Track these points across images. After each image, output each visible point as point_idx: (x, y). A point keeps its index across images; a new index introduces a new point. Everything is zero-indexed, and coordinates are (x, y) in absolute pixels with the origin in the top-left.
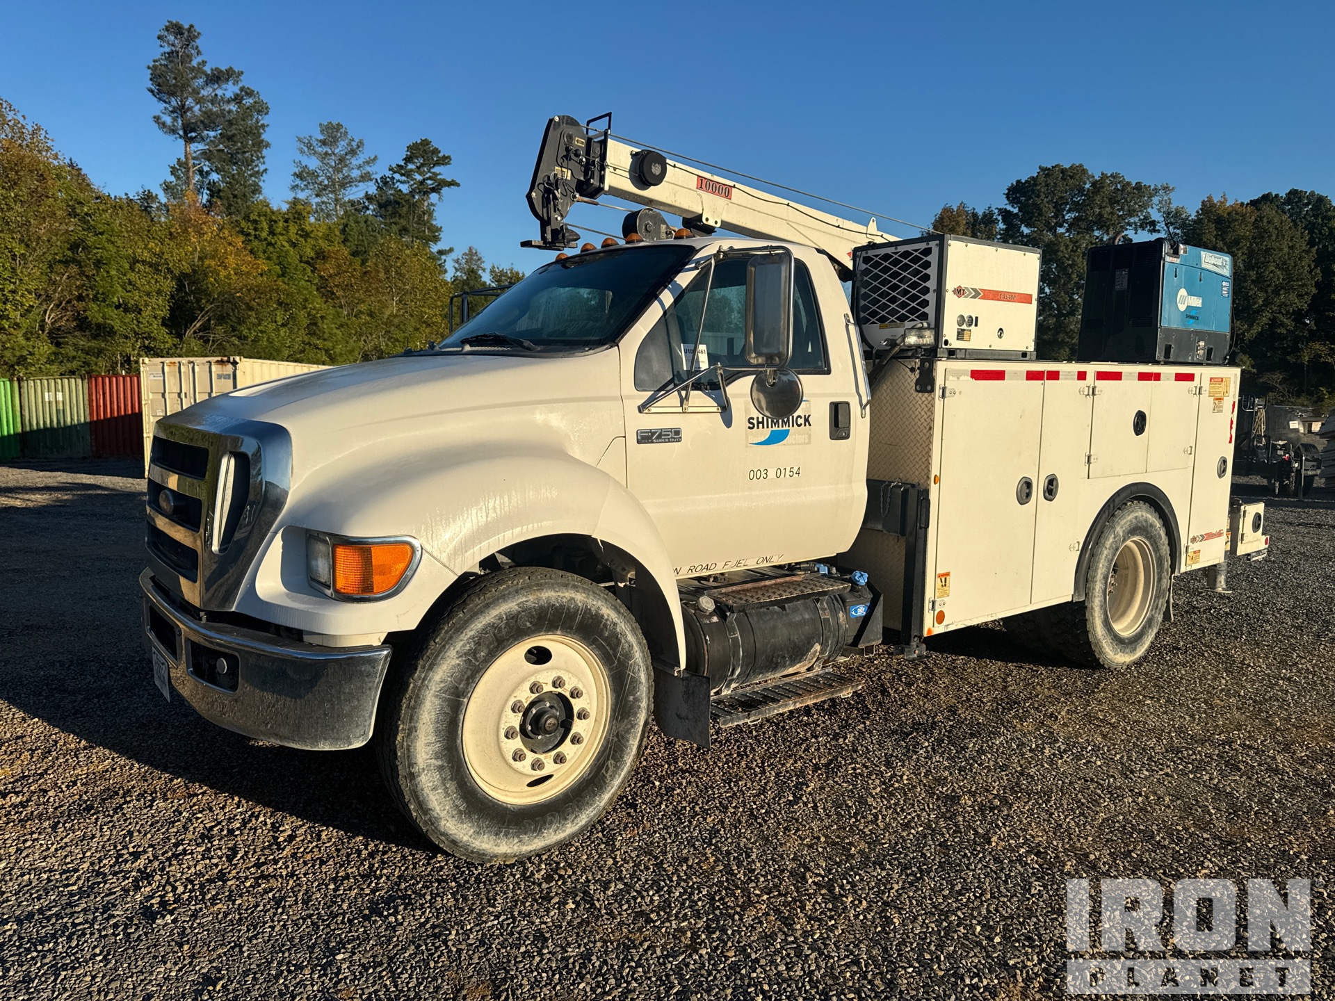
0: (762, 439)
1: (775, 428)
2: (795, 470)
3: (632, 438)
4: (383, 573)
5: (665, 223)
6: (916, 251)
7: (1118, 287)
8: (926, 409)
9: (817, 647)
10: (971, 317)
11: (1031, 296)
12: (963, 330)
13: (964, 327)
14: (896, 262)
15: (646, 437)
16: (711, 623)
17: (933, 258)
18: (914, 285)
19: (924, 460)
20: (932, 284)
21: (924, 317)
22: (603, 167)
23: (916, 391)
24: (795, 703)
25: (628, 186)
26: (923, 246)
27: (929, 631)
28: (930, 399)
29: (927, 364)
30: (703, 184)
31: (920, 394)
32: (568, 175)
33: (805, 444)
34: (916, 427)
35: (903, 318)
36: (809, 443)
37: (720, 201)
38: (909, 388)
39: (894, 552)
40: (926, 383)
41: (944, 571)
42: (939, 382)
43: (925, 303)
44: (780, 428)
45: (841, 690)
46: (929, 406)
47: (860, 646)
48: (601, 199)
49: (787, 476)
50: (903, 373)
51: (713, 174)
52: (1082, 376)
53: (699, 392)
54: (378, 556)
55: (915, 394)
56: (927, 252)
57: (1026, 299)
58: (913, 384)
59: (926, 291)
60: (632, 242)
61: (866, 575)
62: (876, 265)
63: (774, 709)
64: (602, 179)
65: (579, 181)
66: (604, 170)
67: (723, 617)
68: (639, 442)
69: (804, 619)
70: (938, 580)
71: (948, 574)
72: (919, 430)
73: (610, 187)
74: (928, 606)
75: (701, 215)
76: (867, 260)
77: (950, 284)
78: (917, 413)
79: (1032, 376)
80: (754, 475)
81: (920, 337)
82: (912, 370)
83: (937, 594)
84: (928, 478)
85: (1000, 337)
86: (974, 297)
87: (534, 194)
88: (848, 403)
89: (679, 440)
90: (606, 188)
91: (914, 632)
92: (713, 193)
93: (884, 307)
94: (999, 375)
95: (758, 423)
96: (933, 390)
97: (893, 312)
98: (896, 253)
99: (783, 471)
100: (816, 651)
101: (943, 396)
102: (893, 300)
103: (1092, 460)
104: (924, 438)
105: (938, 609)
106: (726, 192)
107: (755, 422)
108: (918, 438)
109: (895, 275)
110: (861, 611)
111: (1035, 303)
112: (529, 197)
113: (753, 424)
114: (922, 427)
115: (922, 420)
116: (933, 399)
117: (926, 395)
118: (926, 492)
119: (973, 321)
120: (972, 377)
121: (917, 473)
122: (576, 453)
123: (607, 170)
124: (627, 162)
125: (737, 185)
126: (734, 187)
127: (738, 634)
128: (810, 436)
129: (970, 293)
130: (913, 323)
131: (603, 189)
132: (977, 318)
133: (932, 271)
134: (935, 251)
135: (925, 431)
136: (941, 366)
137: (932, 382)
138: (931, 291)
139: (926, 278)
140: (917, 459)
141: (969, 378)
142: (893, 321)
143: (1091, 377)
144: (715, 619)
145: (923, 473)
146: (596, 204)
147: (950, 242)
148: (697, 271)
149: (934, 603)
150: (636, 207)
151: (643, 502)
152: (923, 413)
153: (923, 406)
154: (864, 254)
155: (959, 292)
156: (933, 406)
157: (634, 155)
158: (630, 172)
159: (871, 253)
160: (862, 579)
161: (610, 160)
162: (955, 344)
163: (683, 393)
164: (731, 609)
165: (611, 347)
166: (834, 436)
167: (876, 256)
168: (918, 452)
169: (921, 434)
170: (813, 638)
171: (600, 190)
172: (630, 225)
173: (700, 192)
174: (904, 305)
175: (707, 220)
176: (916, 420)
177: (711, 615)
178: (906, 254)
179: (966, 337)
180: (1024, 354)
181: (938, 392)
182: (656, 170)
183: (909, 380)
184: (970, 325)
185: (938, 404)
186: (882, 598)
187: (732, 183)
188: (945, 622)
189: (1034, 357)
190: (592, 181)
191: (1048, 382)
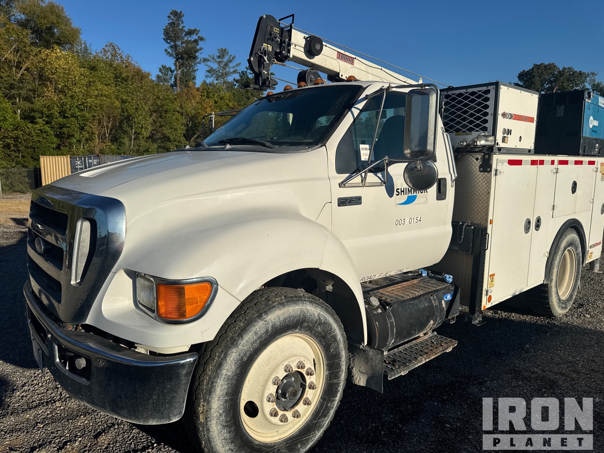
0: (403, 201)
1: (410, 195)
2: (418, 219)
3: (335, 202)
4: (191, 304)
5: (320, 77)
6: (480, 91)
7: (558, 115)
8: (486, 182)
9: (432, 322)
10: (508, 130)
11: (533, 118)
12: (505, 137)
13: (505, 135)
14: (466, 98)
15: (343, 202)
16: (378, 314)
17: (491, 96)
18: (479, 111)
19: (484, 210)
20: (490, 111)
21: (485, 129)
22: (289, 45)
23: (480, 171)
24: (426, 359)
25: (303, 56)
26: (484, 89)
27: (484, 307)
28: (488, 176)
29: (487, 156)
30: (340, 56)
31: (482, 173)
32: (270, 49)
33: (424, 203)
34: (479, 192)
35: (471, 130)
36: (426, 203)
37: (349, 66)
38: (475, 169)
39: (467, 263)
40: (486, 166)
41: (492, 273)
42: (494, 167)
43: (486, 121)
44: (412, 195)
45: (447, 348)
46: (488, 180)
47: (449, 318)
48: (287, 63)
49: (415, 222)
50: (471, 161)
51: (345, 51)
52: (553, 162)
53: (372, 174)
54: (189, 293)
55: (479, 173)
56: (488, 92)
57: (530, 120)
58: (477, 167)
59: (486, 114)
60: (301, 86)
61: (451, 277)
62: (454, 99)
63: (416, 364)
64: (289, 51)
65: (276, 52)
66: (290, 46)
67: (384, 308)
68: (339, 205)
69: (425, 306)
70: (490, 278)
71: (494, 275)
72: (481, 194)
73: (293, 56)
74: (484, 293)
75: (339, 73)
76: (447, 97)
77: (500, 111)
78: (480, 184)
79: (533, 163)
80: (399, 222)
81: (487, 141)
82: (477, 159)
83: (489, 286)
84: (487, 221)
85: (520, 141)
86: (510, 118)
87: (252, 59)
88: (445, 179)
89: (360, 203)
90: (291, 56)
91: (477, 309)
92: (345, 61)
93: (458, 123)
94: (519, 163)
95: (401, 191)
96: (491, 171)
97: (464, 126)
98: (466, 93)
99: (413, 220)
100: (431, 325)
101: (496, 174)
102: (464, 120)
103: (555, 208)
104: (485, 198)
105: (489, 294)
106: (351, 61)
107: (400, 191)
108: (481, 198)
109: (466, 105)
110: (449, 297)
111: (535, 122)
112: (249, 61)
113: (398, 192)
114: (483, 192)
115: (483, 188)
116: (491, 176)
117: (486, 173)
118: (485, 229)
119: (509, 132)
120: (509, 163)
121: (479, 218)
122: (304, 213)
123: (292, 46)
124: (303, 42)
125: (357, 58)
126: (355, 58)
127: (393, 320)
128: (427, 198)
129: (509, 116)
130: (478, 133)
131: (289, 57)
132: (511, 130)
133: (491, 103)
134: (493, 92)
135: (485, 194)
136: (496, 158)
137: (490, 166)
138: (490, 114)
139: (487, 107)
140: (480, 210)
141: (507, 164)
142: (464, 131)
143: (556, 163)
144: (380, 311)
145: (483, 218)
146: (284, 65)
147: (501, 86)
148: (366, 101)
149: (487, 291)
150: (305, 68)
151: (343, 242)
152: (484, 184)
153: (484, 180)
154: (445, 93)
155: (504, 115)
156: (490, 180)
157: (306, 39)
158: (304, 48)
159: (450, 93)
160: (449, 278)
161: (293, 40)
162: (502, 145)
163: (363, 175)
164: (388, 304)
165: (321, 146)
166: (438, 199)
167: (454, 94)
168: (480, 206)
169: (483, 196)
170: (430, 317)
171: (287, 57)
172: (302, 77)
173: (338, 60)
174: (471, 122)
175: (342, 76)
176: (479, 188)
177: (378, 308)
178: (473, 93)
179: (506, 141)
180: (530, 151)
181: (493, 172)
182: (318, 47)
183: (475, 165)
184: (508, 134)
185: (493, 178)
186: (460, 290)
187: (354, 56)
188: (491, 302)
189: (533, 153)
190: (283, 52)
191: (540, 166)
